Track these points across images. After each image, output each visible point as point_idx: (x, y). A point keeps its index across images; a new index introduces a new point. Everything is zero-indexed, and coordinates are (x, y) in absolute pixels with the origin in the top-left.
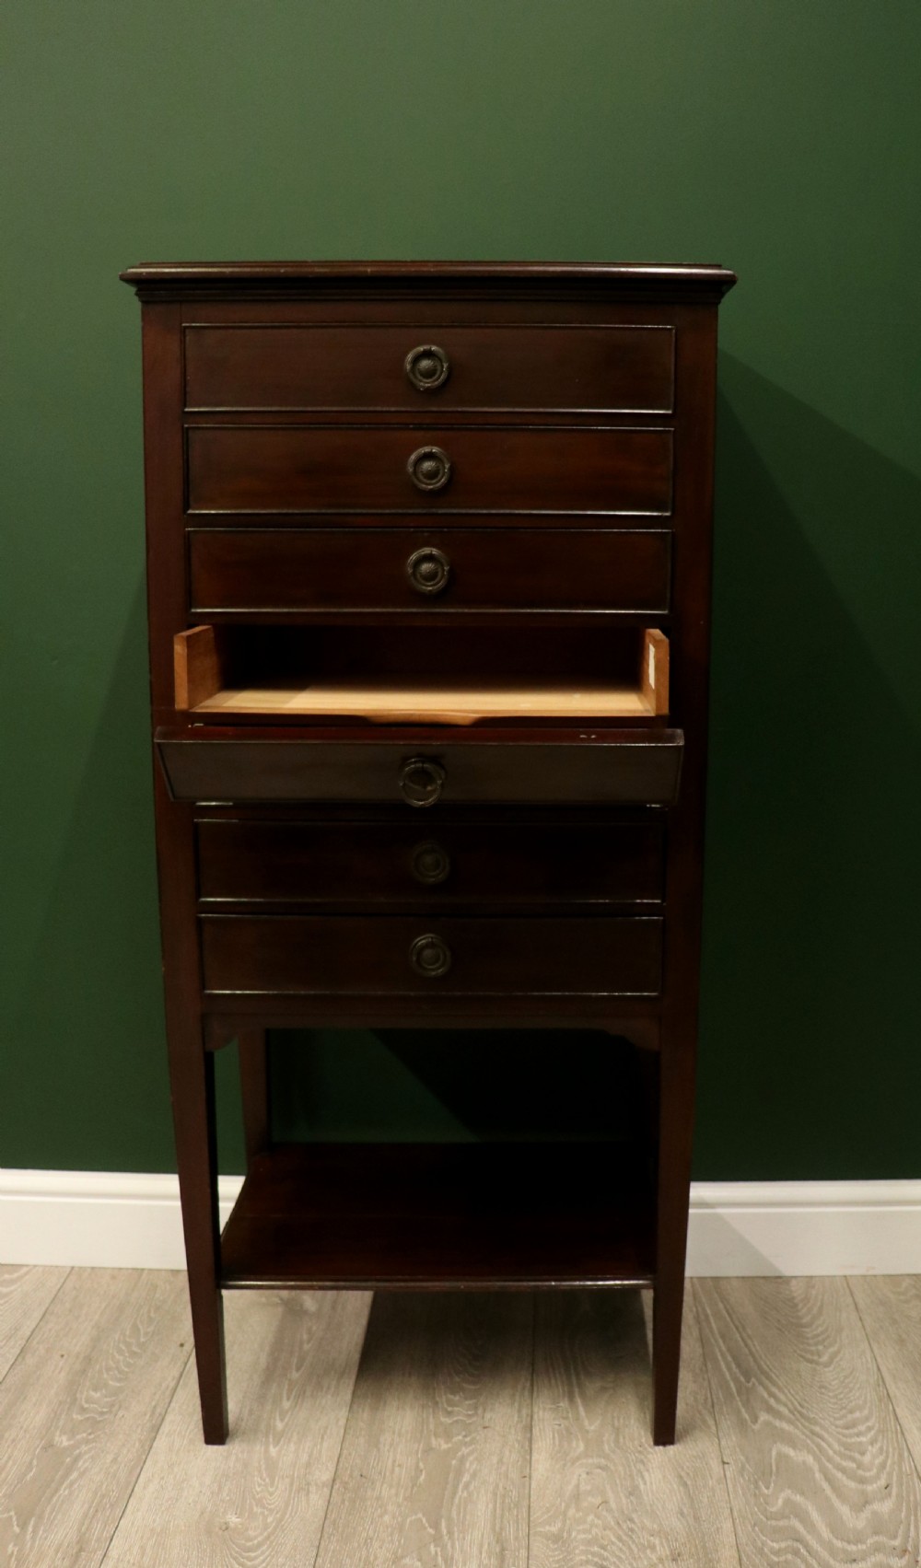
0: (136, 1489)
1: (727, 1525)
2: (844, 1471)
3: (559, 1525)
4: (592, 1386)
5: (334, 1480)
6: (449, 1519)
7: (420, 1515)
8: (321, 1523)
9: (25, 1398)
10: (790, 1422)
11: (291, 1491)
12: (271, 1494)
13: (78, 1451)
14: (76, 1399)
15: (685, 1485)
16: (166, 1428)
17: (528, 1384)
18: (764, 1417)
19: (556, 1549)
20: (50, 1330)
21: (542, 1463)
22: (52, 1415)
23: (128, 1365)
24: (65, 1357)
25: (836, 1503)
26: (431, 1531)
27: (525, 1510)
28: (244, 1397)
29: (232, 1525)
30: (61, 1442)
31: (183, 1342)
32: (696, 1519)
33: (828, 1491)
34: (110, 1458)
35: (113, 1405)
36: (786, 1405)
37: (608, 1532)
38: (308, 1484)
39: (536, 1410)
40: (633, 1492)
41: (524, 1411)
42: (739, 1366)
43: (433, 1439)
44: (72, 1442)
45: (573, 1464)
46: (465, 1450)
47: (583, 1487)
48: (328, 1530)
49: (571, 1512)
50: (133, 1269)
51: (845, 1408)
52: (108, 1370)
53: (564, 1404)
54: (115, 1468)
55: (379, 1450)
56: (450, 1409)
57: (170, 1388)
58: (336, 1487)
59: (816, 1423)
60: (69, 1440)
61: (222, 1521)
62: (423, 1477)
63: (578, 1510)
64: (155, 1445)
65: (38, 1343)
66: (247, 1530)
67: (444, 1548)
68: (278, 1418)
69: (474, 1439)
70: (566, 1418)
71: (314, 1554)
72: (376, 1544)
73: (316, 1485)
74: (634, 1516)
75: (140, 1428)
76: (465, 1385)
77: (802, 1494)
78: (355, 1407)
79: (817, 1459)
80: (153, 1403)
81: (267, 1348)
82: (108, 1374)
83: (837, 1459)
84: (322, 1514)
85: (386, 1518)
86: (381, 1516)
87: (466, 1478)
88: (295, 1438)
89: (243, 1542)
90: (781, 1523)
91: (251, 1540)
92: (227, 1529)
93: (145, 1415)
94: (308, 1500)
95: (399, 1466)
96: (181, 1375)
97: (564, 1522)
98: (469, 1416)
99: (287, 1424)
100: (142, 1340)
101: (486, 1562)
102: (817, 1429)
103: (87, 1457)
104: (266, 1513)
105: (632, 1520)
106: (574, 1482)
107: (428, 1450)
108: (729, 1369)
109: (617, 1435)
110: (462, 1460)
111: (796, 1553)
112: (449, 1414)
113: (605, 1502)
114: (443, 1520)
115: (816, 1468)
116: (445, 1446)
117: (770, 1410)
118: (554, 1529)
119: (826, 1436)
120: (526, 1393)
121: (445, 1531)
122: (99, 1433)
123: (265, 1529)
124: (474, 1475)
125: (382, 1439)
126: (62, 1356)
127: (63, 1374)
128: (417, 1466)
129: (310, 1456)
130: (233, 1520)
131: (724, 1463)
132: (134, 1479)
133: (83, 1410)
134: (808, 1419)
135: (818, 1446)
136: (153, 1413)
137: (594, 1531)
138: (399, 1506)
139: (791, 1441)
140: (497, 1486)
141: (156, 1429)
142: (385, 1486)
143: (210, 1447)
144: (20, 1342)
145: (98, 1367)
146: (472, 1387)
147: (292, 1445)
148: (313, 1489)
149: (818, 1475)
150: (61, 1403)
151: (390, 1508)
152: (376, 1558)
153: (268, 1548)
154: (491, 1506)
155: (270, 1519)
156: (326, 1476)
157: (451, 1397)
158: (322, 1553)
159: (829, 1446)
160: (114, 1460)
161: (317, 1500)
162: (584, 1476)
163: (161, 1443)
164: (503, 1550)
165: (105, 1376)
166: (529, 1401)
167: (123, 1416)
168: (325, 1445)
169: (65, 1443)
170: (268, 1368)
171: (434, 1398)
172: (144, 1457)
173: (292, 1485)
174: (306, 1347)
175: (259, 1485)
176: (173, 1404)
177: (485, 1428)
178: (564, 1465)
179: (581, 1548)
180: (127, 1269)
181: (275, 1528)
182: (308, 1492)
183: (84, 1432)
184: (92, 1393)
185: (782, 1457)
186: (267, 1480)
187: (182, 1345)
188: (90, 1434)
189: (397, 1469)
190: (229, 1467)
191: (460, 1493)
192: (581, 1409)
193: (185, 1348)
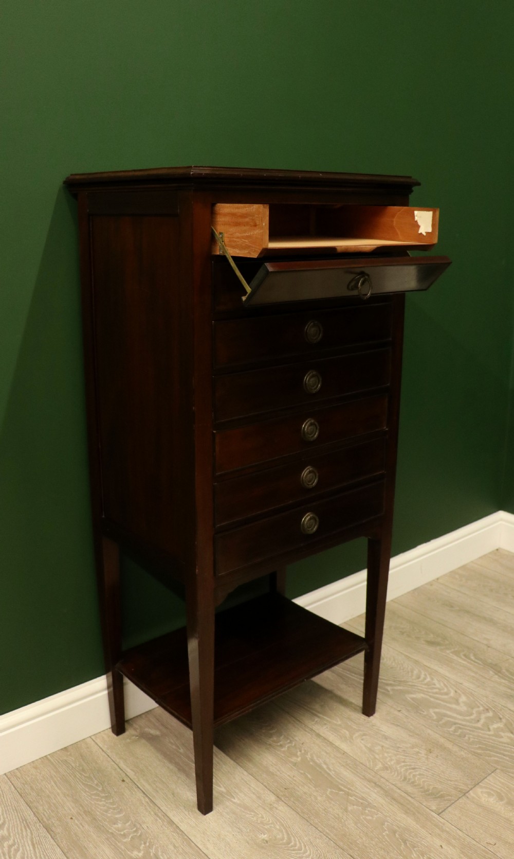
0: (205, 852)
1: (429, 731)
2: (436, 693)
3: (380, 763)
4: (317, 707)
5: (278, 797)
6: (342, 785)
7: (329, 790)
8: (298, 815)
9: (86, 849)
10: (399, 685)
11: (268, 811)
12: (263, 818)
13: (152, 854)
14: (112, 833)
15: (398, 726)
16: (176, 820)
17: (294, 719)
18: (389, 688)
19: (391, 772)
20: (44, 810)
21: (344, 746)
22: (113, 847)
23: (112, 803)
24: (74, 818)
25: (448, 705)
26: (341, 792)
27: (361, 765)
28: (188, 787)
29: (266, 839)
30: (138, 855)
31: (122, 779)
32: (417, 734)
33: (442, 703)
34: (171, 847)
35: (135, 826)
36: (390, 680)
37: (398, 756)
38: (271, 805)
39: (311, 727)
40: (386, 738)
41: (307, 729)
42: (355, 674)
43: (290, 759)
44: (142, 852)
45: (353, 739)
46: (309, 756)
47: (369, 745)
48: (306, 816)
49: (377, 756)
50: (40, 759)
51: (408, 672)
52: (106, 811)
53: (317, 719)
54: (181, 850)
55: (277, 776)
56: (279, 744)
57: (149, 802)
58: (283, 799)
59: (408, 682)
60: (139, 851)
61: (260, 840)
62: (309, 776)
63: (378, 754)
64: (182, 829)
65: (48, 820)
66: (275, 837)
67: (354, 795)
68: (218, 788)
69: (305, 751)
70: (325, 724)
71: (314, 828)
72: (330, 810)
73: (274, 803)
74: (398, 745)
75: (164, 827)
76: (271, 732)
77: (436, 708)
78: (240, 764)
79: (423, 693)
80: (152, 813)
81: (165, 760)
82: (109, 813)
83: (430, 690)
84: (293, 812)
85: (319, 798)
86: (316, 799)
87: (325, 767)
88: (237, 791)
89: (281, 842)
90: (443, 721)
91: (283, 839)
92: (267, 842)
93: (156, 820)
94: (280, 810)
95: (294, 777)
96: (144, 793)
97: (381, 762)
98: (289, 743)
99: (225, 788)
100: (100, 789)
101: (376, 791)
102: (410, 683)
103: (160, 853)
104: (272, 825)
105: (399, 747)
106: (362, 746)
107: (295, 764)
108: (353, 676)
109: (352, 721)
110: (312, 760)
111: (460, 728)
112: (281, 746)
113: (382, 746)
114: (340, 786)
115: (428, 697)
116: (299, 759)
117: (387, 685)
118: (380, 766)
119: (416, 684)
120: (298, 723)
121: (347, 790)
122: (148, 840)
123: (282, 832)
124: (325, 763)
125: (271, 770)
126: (72, 818)
127: (86, 827)
128: (301, 773)
129: (254, 793)
130: (265, 837)
131: (399, 711)
132: (197, 848)
133: (125, 836)
134: (404, 681)
135: (419, 689)
136: (158, 816)
137: (394, 758)
138: (317, 791)
139: (409, 692)
140: (340, 763)
141: (171, 823)
142: (300, 787)
143: (207, 815)
144: (38, 825)
145: (98, 813)
146: (274, 731)
147: (240, 794)
148: (275, 805)
149: (432, 699)
150: (107, 839)
151: (315, 794)
152: (338, 815)
153: (294, 837)
154: (348, 771)
155: (278, 827)
156: (272, 798)
157: (272, 739)
158: (317, 826)
159: (421, 687)
160: (175, 846)
161: (282, 809)
162: (362, 741)
163: (183, 827)
164: (375, 783)
165: (109, 815)
166: (303, 725)
167: (147, 827)
168: (252, 785)
169: (141, 854)
170: (179, 769)
171: (266, 743)
172: (186, 837)
173: (264, 809)
174: (182, 751)
175: (253, 817)
176: (162, 808)
177: (303, 744)
178: (350, 741)
179: (398, 766)
180: (37, 760)
181: (285, 828)
182: (276, 809)
183: (141, 844)
184: (116, 826)
185: (413, 699)
186: (252, 813)
187: (123, 781)
188: (145, 843)
189: (294, 778)
190: (229, 818)
191: (331, 773)
192: (325, 717)
193: (125, 779)
